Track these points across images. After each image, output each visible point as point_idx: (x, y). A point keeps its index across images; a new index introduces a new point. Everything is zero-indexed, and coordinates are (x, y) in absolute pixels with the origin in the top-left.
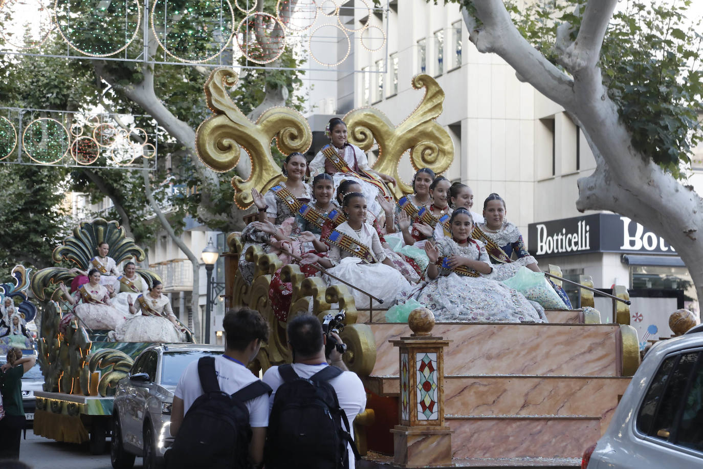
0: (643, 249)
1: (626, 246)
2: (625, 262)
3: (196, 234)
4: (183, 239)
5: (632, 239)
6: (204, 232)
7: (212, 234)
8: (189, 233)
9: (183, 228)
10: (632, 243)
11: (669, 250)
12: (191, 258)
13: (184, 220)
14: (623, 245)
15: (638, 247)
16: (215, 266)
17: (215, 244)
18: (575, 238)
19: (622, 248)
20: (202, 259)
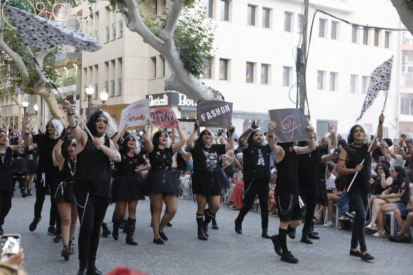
0: (186, 105)
1: (180, 104)
2: (180, 109)
3: (19, 95)
4: (14, 97)
5: (182, 101)
6: (23, 95)
7: (26, 96)
8: (17, 95)
9: (15, 93)
10: (182, 103)
11: (195, 106)
12: (18, 104)
13: (15, 90)
14: (179, 103)
15: (184, 104)
16: (27, 107)
17: (27, 99)
18: (162, 100)
19: (178, 104)
20: (22, 105)
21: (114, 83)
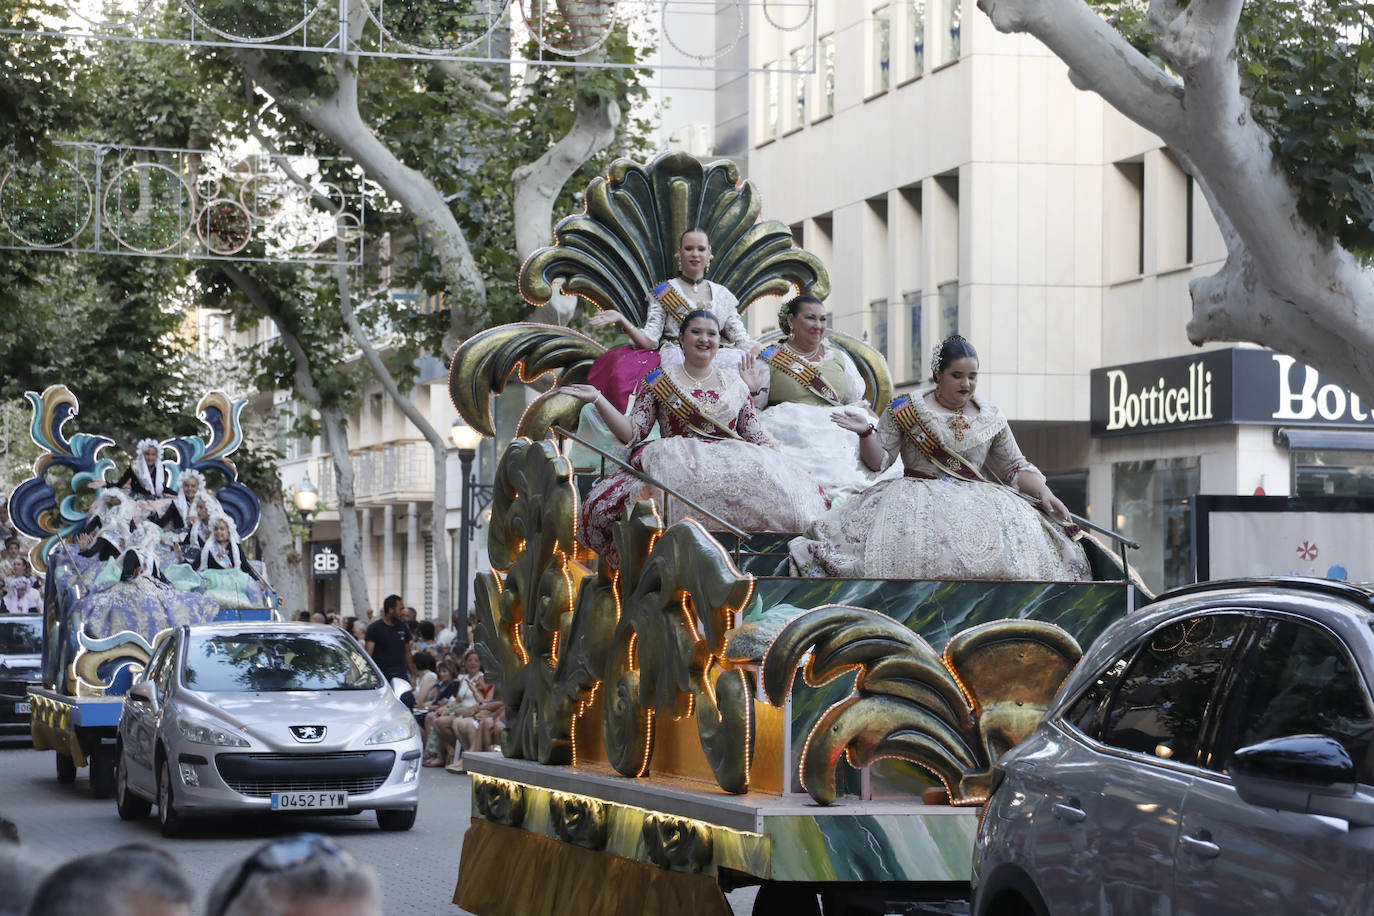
0: (1318, 417)
1: (1285, 412)
2: (1282, 442)
3: (439, 391)
4: (414, 399)
5: (1297, 397)
8: (427, 389)
9: (416, 379)
10: (1297, 406)
12: (430, 437)
13: (417, 363)
14: (1277, 409)
15: (1307, 413)
16: (477, 453)
18: (1183, 396)
19: (1275, 415)
20: (451, 439)
21: (920, 308)
